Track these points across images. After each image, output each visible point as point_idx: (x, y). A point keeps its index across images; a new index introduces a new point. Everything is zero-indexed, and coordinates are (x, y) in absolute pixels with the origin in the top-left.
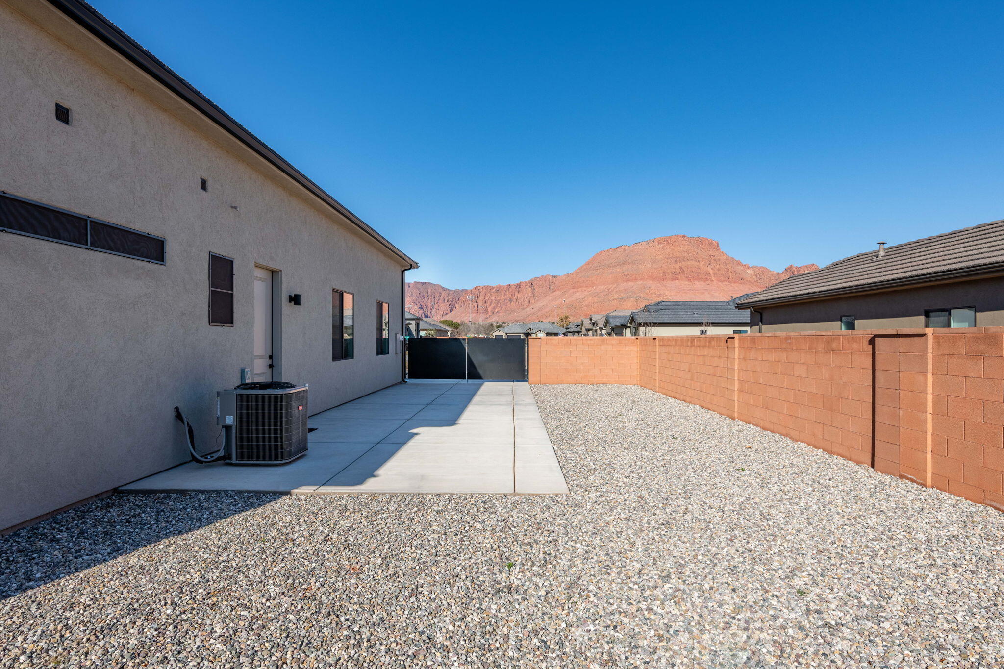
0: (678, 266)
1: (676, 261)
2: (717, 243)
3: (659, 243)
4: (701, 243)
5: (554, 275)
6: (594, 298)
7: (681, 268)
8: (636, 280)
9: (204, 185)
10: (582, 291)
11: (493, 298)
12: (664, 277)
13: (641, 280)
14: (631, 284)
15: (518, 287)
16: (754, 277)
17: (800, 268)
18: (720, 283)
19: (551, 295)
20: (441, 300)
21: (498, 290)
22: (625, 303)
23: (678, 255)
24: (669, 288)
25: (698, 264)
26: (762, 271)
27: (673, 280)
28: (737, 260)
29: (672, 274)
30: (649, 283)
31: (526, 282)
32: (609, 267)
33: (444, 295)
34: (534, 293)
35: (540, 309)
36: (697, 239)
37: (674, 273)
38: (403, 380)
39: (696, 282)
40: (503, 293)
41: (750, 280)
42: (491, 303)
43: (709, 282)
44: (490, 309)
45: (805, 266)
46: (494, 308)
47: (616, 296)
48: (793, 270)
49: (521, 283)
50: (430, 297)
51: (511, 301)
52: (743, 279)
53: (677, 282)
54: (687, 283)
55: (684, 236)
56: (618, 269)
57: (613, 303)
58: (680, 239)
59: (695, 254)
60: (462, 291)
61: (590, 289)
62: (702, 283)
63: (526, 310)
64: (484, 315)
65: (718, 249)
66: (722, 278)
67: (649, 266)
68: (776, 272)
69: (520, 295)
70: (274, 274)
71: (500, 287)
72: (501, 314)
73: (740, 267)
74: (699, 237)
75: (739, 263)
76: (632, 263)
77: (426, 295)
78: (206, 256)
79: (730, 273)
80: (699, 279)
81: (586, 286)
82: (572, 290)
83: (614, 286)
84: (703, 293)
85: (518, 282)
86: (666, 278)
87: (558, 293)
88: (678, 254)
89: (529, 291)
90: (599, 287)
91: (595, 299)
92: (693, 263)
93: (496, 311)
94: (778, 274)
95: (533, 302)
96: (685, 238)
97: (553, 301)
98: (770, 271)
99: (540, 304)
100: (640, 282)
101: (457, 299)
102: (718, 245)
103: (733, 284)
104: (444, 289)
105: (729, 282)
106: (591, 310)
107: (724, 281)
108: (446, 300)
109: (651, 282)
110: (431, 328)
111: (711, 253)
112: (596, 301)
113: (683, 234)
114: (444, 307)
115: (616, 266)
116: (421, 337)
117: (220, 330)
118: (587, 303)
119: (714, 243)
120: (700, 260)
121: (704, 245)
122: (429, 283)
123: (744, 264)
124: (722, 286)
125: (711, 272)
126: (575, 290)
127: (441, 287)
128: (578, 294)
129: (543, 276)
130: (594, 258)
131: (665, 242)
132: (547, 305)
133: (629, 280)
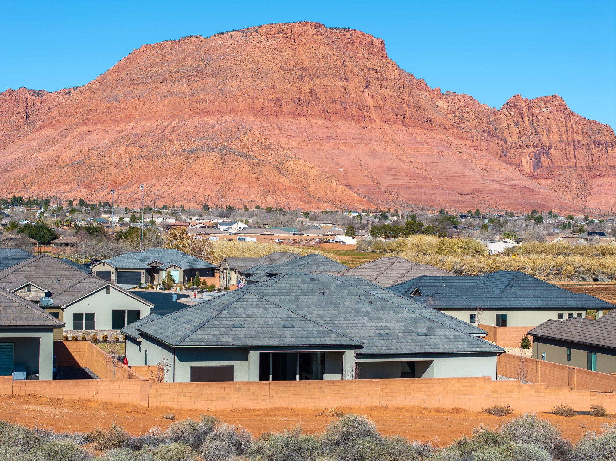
0: (306, 86)
1: (301, 76)
2: (382, 43)
3: (269, 35)
4: (350, 41)
5: (37, 89)
6: (131, 148)
7: (312, 91)
8: (220, 112)
10: (105, 132)
12: (278, 109)
13: (231, 111)
14: (210, 119)
16: (450, 116)
17: (532, 101)
18: (386, 127)
19: (32, 136)
22: (198, 161)
23: (306, 65)
24: (287, 133)
25: (345, 84)
26: (465, 104)
27: (295, 115)
28: (418, 78)
29: (294, 102)
30: (248, 119)
32: (164, 81)
36: (345, 32)
37: (300, 102)
39: (341, 122)
41: (444, 121)
43: (366, 124)
45: (541, 99)
47: (178, 145)
48: (519, 105)
52: (429, 120)
53: (303, 119)
54: (322, 122)
55: (318, 26)
56: (183, 88)
57: (174, 160)
58: (311, 30)
59: (339, 63)
61: (122, 126)
62: (353, 124)
65: (384, 57)
66: (391, 117)
67: (247, 83)
68: (490, 106)
73: (423, 94)
74: (346, 29)
75: (422, 86)
76: (214, 74)
79: (406, 108)
80: (347, 117)
81: (114, 121)
82: (81, 129)
83: (175, 123)
84: (355, 145)
86: (282, 112)
87: (48, 132)
88: (306, 63)
90: (142, 123)
91: (135, 151)
92: (336, 82)
94: (494, 112)
96: (322, 30)
97: (38, 148)
98: (480, 105)
100: (229, 118)
102: (383, 48)
103: (411, 130)
105: (404, 124)
106: (126, 173)
107: (394, 122)
109: (251, 118)
111: (371, 64)
112: (135, 153)
113: (315, 22)
115: (177, 80)
118: (115, 157)
119: (376, 42)
120: (350, 76)
121: (356, 45)
123: (433, 88)
124: (391, 132)
125: (370, 102)
126: (87, 128)
128: (94, 136)
129: (10, 91)
130: (130, 59)
131: (281, 35)
132: (24, 158)
133: (206, 113)
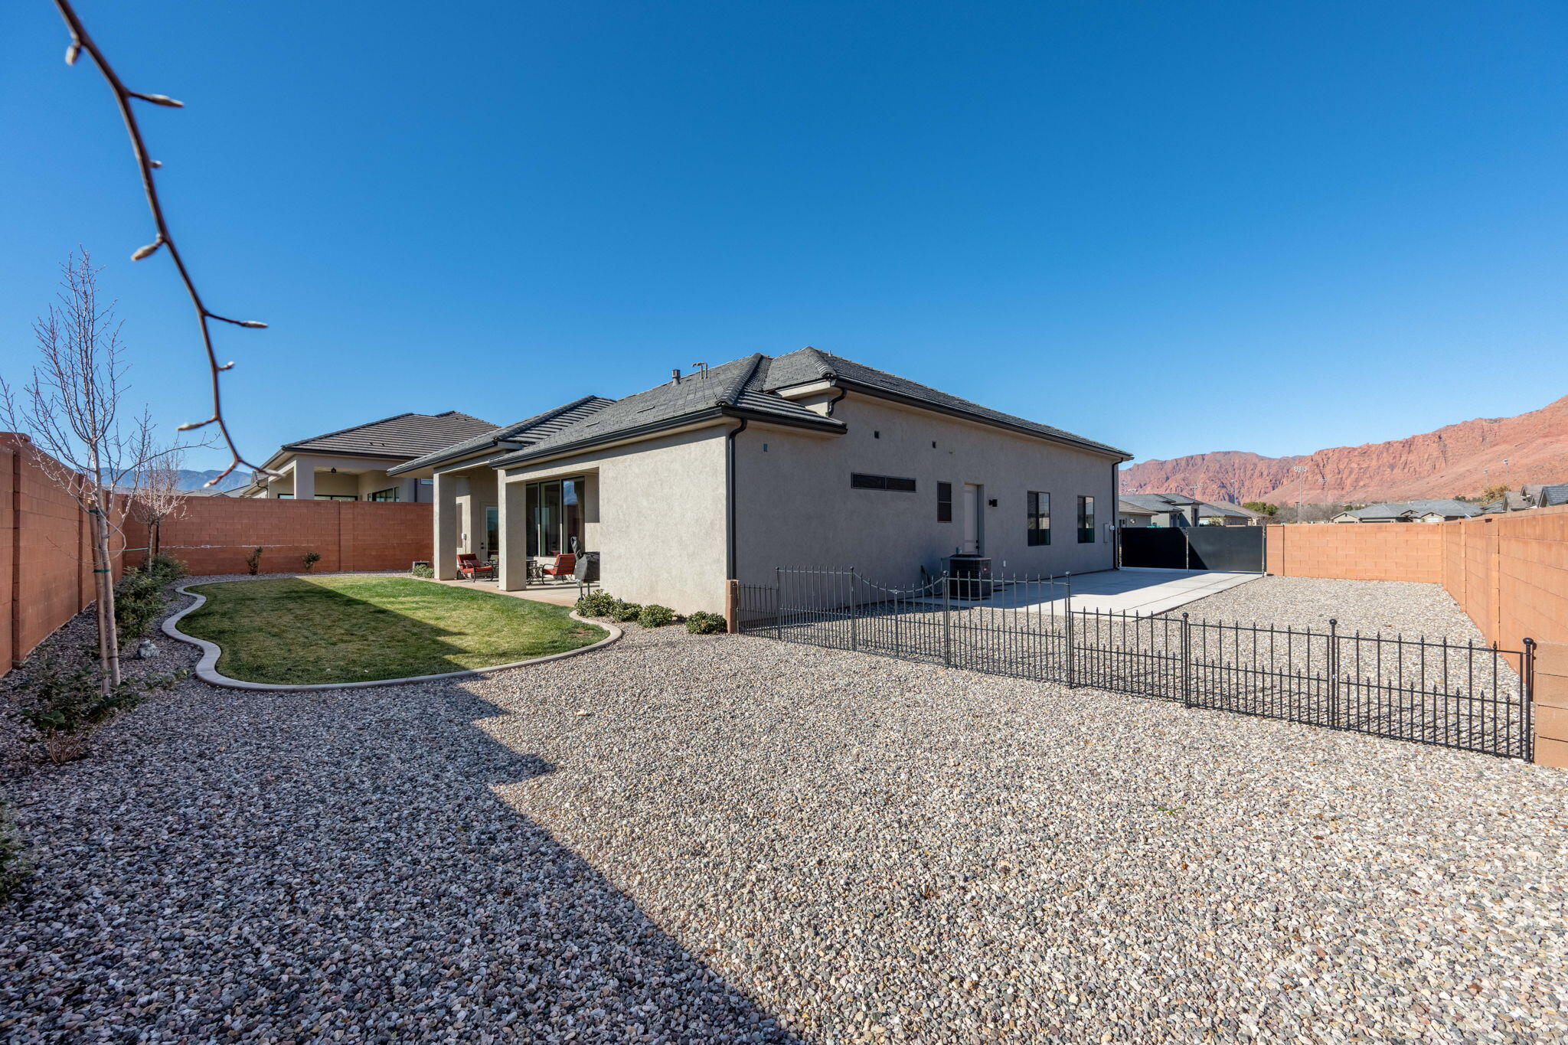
9: (934, 445)
11: (1354, 465)
15: (1408, 444)
19: (1486, 451)
20: (1257, 473)
21: (1365, 452)
31: (1425, 436)
33: (1261, 466)
34: (1444, 452)
35: (1461, 477)
38: (1115, 568)
40: (1374, 456)
42: (1351, 472)
44: (1348, 482)
46: (1357, 480)
49: (1414, 438)
50: (1237, 472)
51: (1392, 467)
60: (1294, 458)
63: (1428, 479)
64: (1336, 492)
69: (1411, 457)
70: (979, 487)
71: (1369, 446)
72: (1370, 489)
77: (1230, 469)
78: (936, 484)
85: (1408, 436)
87: (1504, 447)
89: (1434, 449)
93: (1362, 483)
95: (1443, 465)
97: (1490, 461)
99: (1460, 468)
101: (1285, 471)
104: (1262, 459)
108: (1265, 473)
110: (1219, 514)
114: (1261, 483)
116: (1202, 525)
117: (944, 525)
122: (1235, 452)
127: (1257, 456)
132: (1475, 468)
